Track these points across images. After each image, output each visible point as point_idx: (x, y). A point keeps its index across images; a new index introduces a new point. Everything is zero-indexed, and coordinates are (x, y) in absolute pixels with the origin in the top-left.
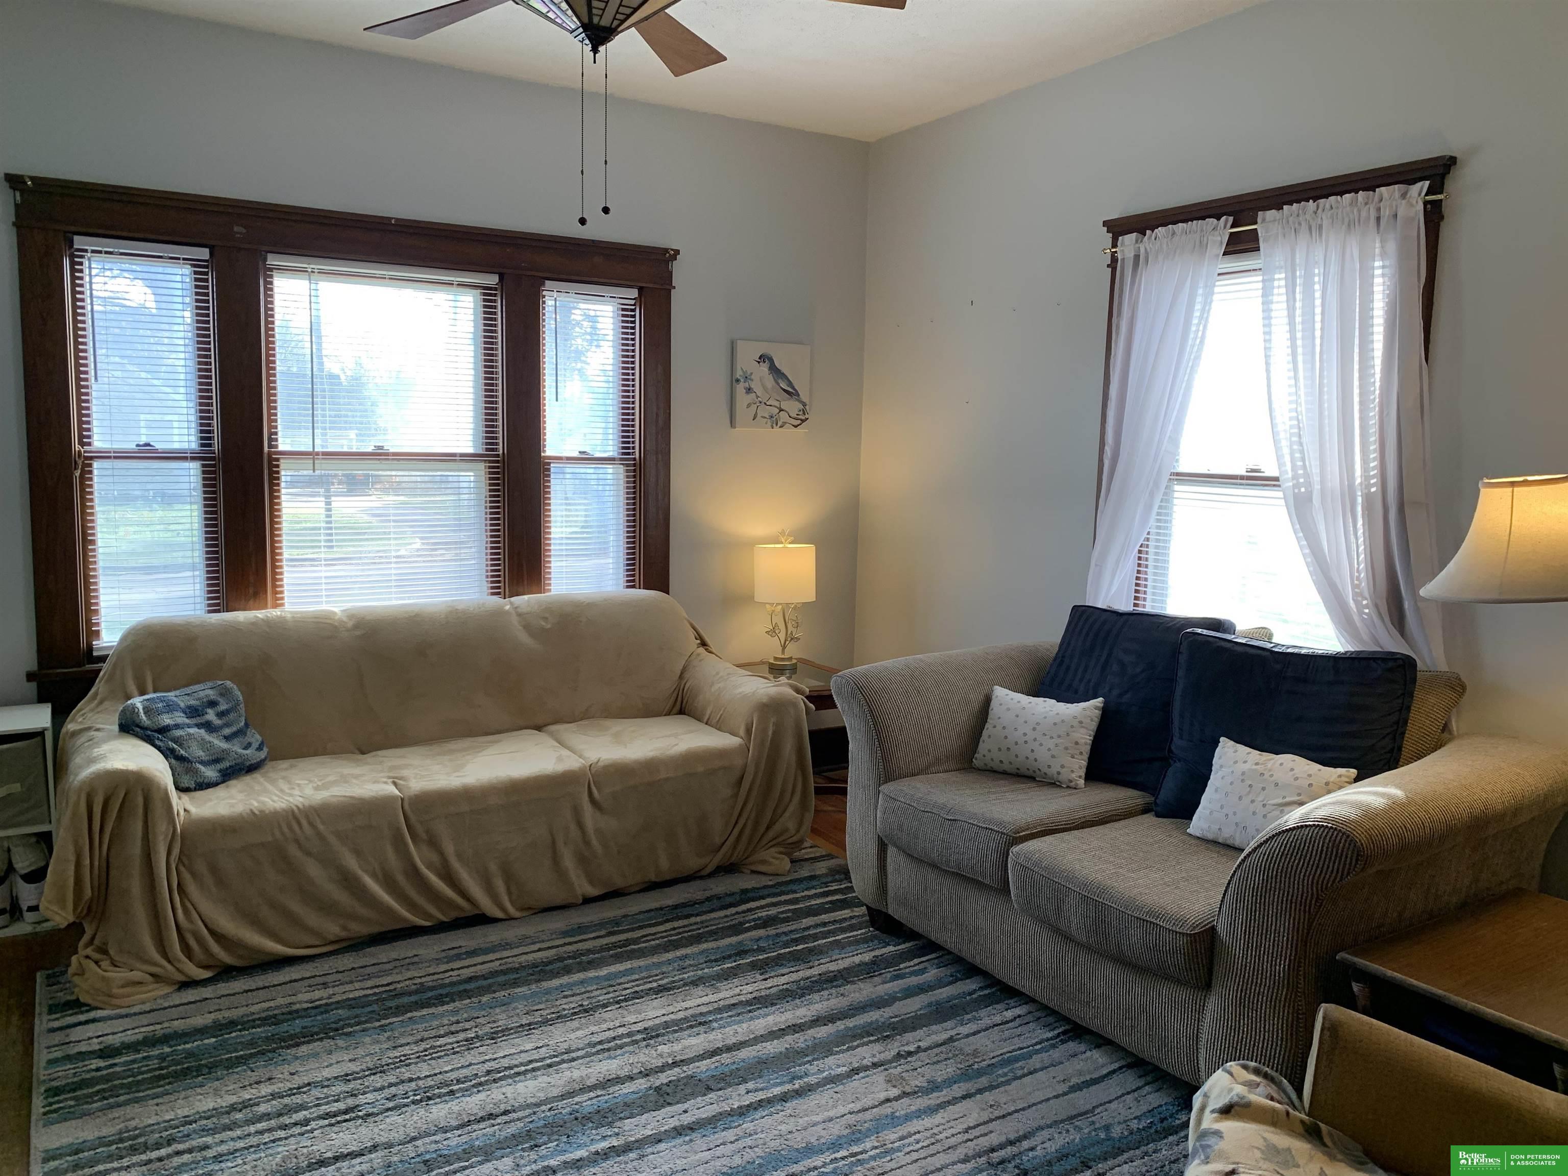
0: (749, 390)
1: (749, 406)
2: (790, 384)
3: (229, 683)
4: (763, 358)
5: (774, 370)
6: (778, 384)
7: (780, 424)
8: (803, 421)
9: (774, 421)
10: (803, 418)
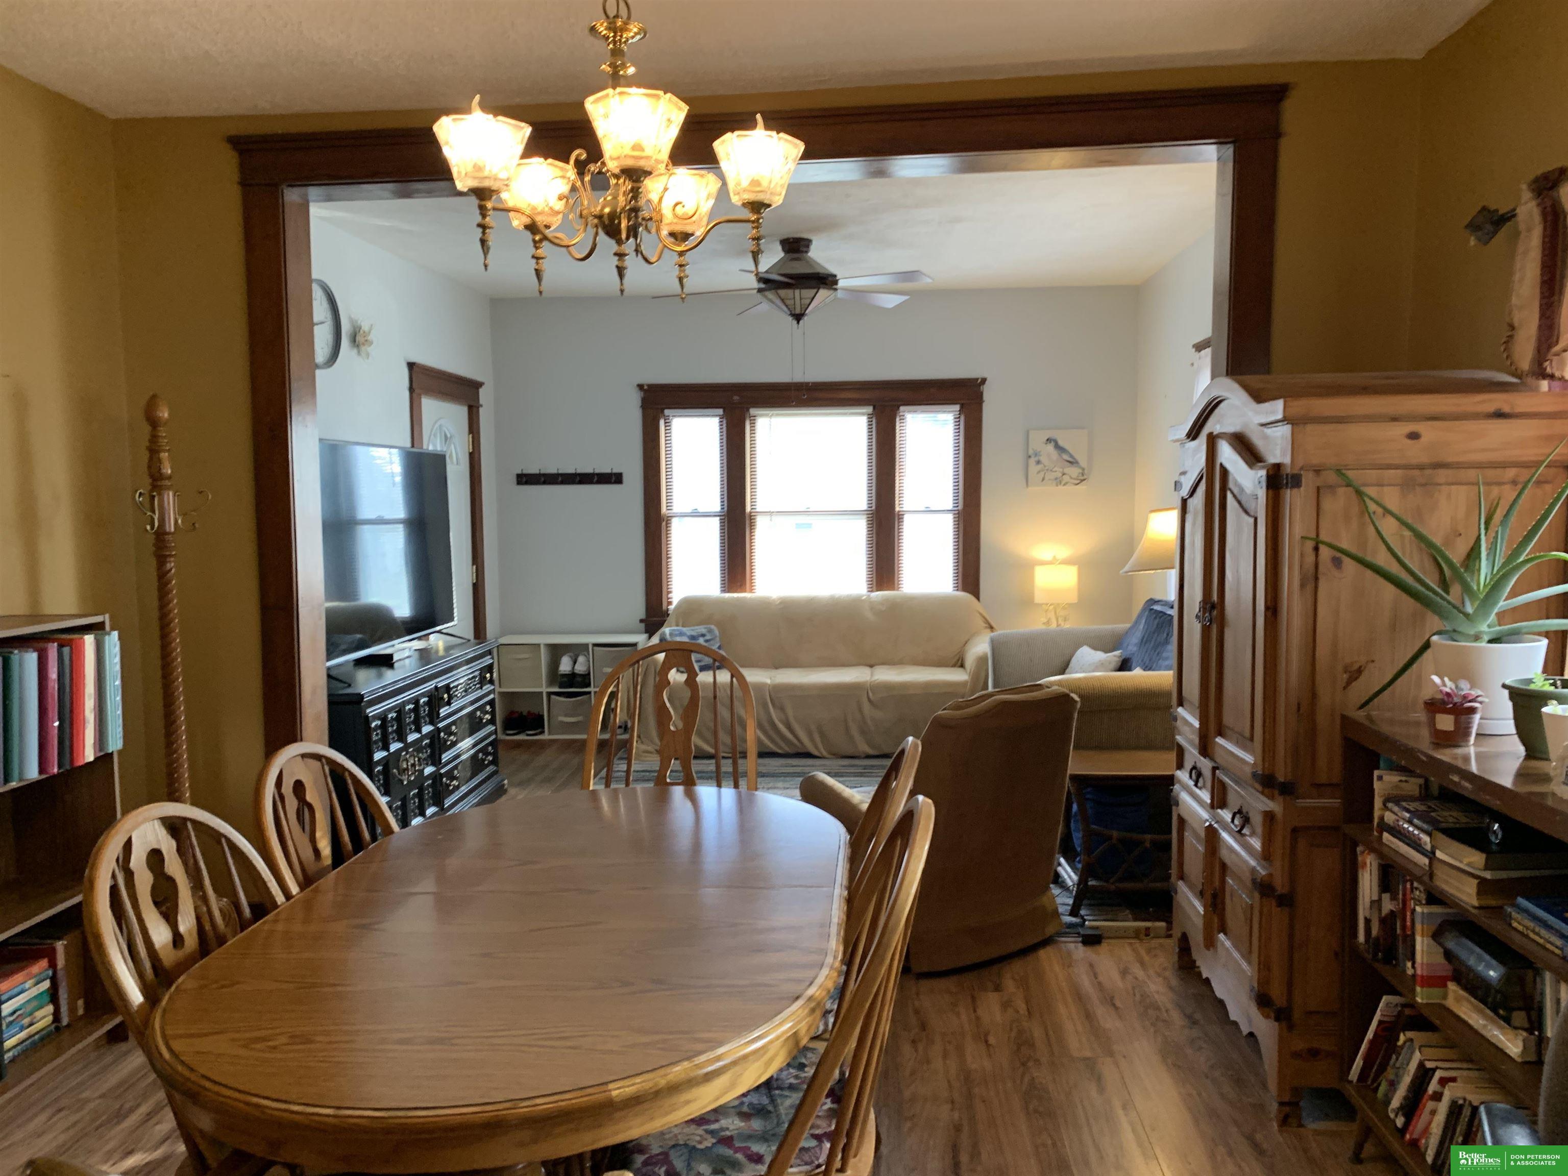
0: (1038, 462)
1: (1039, 472)
2: (1071, 456)
3: (713, 627)
4: (1049, 440)
5: (1057, 447)
6: (1061, 457)
7: (1062, 484)
8: (1082, 480)
9: (1058, 482)
10: (1082, 478)
